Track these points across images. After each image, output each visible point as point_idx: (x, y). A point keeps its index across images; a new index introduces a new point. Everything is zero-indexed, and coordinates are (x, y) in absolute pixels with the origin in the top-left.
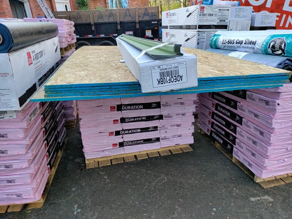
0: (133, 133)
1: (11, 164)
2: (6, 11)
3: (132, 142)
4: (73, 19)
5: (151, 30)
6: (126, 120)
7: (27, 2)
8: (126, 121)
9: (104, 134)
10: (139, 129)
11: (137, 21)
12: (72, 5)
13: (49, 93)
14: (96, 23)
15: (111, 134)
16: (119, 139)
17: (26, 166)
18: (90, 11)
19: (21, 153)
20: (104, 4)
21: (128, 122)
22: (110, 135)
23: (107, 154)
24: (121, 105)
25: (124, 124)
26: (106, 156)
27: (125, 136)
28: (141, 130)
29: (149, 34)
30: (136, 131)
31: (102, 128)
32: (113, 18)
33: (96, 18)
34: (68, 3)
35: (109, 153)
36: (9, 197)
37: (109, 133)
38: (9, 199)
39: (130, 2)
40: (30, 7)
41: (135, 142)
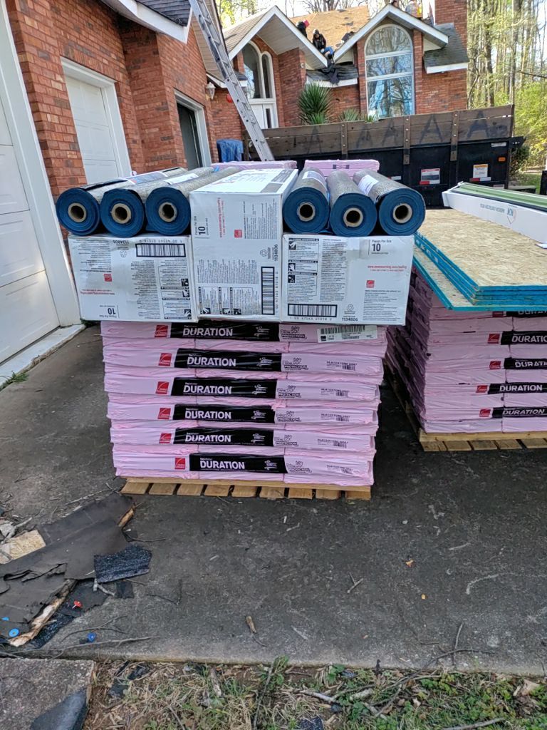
0: (527, 391)
1: (347, 415)
2: (174, 133)
3: (521, 411)
4: (302, 145)
5: (487, 165)
6: (516, 364)
7: (201, 109)
8: (517, 366)
9: (467, 388)
10: (539, 384)
11: (454, 143)
12: (281, 109)
13: (481, 297)
14: (354, 151)
15: (481, 388)
16: (494, 402)
17: (369, 421)
18: (343, 123)
19: (368, 398)
20: (354, 100)
21: (521, 368)
22: (478, 391)
23: (467, 427)
24: (513, 332)
25: (511, 371)
26: (464, 433)
27: (508, 396)
28: (543, 387)
29: (481, 173)
30: (533, 388)
31: (467, 377)
32: (395, 139)
33: (353, 141)
34: (272, 104)
35: (472, 427)
36: (332, 470)
37: (478, 386)
38: (329, 475)
39: (419, 93)
40: (207, 120)
41: (528, 411)
